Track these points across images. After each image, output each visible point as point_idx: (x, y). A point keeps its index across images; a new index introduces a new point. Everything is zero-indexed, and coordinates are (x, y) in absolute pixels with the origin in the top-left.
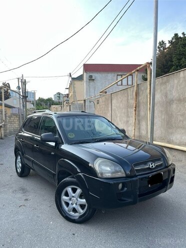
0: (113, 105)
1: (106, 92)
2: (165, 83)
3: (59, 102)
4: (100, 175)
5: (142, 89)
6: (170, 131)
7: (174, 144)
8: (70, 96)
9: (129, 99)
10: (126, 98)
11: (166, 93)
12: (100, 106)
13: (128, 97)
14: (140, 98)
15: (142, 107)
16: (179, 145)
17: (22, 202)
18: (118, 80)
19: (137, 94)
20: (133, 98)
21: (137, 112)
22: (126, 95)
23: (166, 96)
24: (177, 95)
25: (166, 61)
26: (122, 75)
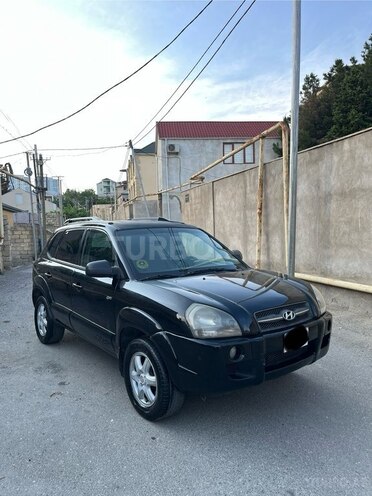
0: (217, 203)
1: (202, 179)
2: (316, 162)
3: (109, 199)
4: (196, 334)
5: (273, 172)
6: (327, 252)
7: (332, 277)
8: (129, 187)
9: (248, 192)
10: (241, 191)
11: (319, 181)
12: (191, 205)
13: (246, 187)
14: (268, 191)
15: (272, 208)
16: (343, 279)
17: (55, 388)
18: (226, 156)
19: (263, 183)
20: (255, 191)
21: (262, 217)
22: (242, 184)
23: (318, 187)
24: (339, 184)
25: (320, 114)
26: (232, 144)
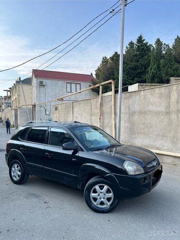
0: (75, 112)
5: (106, 100)
6: (133, 136)
9: (93, 108)
10: (89, 108)
11: (129, 106)
12: (59, 112)
13: (91, 106)
14: (104, 109)
15: (106, 116)
19: (101, 105)
20: (97, 108)
22: (89, 104)
23: (129, 109)
24: (139, 108)
26: (71, 83)
